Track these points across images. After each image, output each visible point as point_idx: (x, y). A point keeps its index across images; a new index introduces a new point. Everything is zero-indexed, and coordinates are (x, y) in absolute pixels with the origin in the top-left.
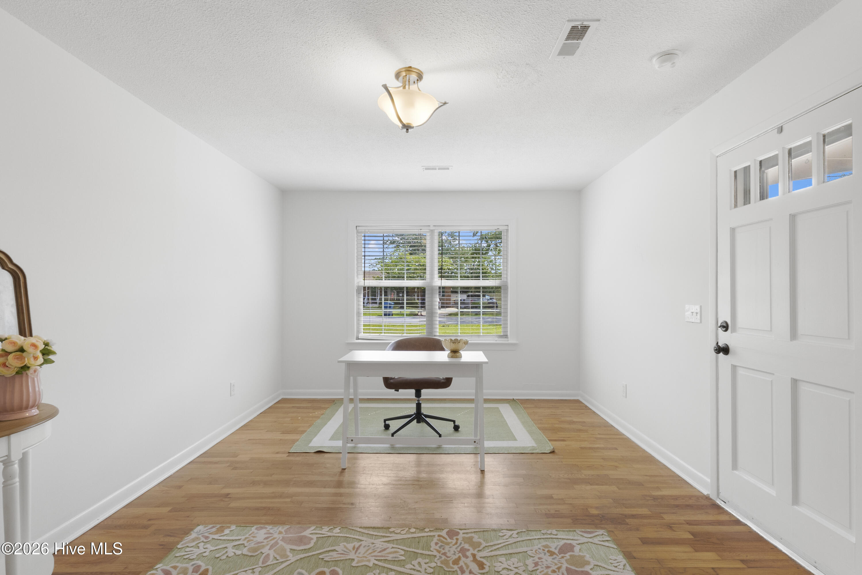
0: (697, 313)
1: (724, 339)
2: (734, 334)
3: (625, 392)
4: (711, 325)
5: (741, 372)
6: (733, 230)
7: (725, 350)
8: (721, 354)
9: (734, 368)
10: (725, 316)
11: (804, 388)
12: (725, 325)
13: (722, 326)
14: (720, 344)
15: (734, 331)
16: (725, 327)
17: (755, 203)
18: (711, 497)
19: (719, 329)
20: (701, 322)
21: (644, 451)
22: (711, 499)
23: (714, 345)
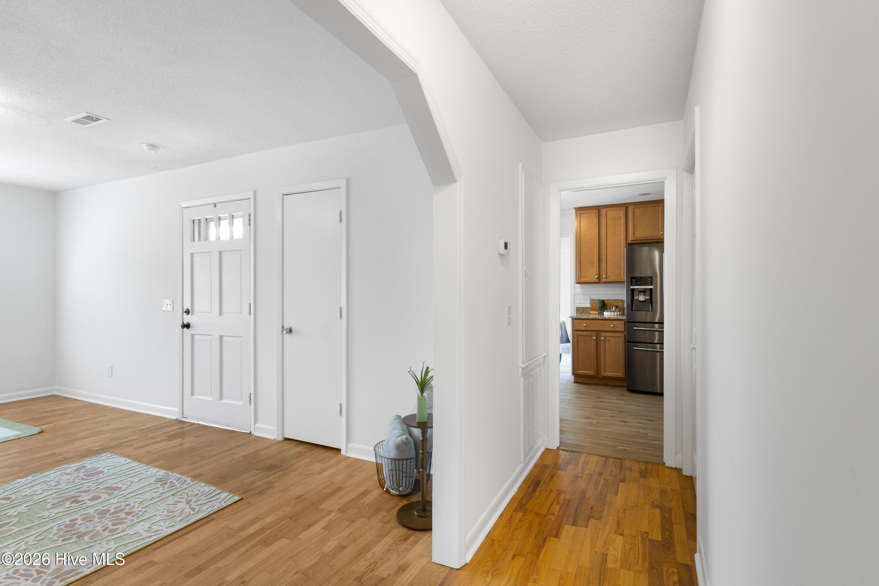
0: (170, 305)
1: (187, 319)
2: (192, 316)
3: (111, 372)
4: (179, 311)
5: (196, 337)
6: (192, 255)
7: (187, 326)
8: (185, 328)
9: (193, 335)
10: (187, 306)
11: (225, 339)
12: (187, 311)
13: (186, 312)
14: (185, 323)
15: (192, 314)
16: (188, 312)
17: (203, 241)
18: (179, 419)
19: (184, 313)
20: (173, 311)
21: (130, 411)
22: (179, 420)
23: (181, 323)
